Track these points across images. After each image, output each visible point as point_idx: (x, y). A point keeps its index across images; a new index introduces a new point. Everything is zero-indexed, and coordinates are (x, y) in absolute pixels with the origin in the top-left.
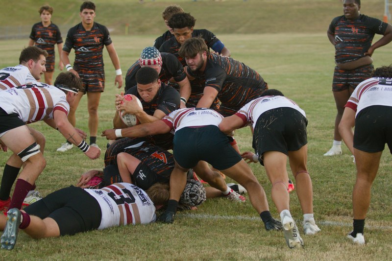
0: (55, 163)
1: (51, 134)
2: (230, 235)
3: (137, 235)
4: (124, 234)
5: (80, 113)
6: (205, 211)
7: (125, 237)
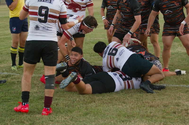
0: (92, 59)
1: (90, 46)
2: (177, 94)
3: (132, 94)
4: (126, 93)
5: (103, 36)
6: (164, 83)
7: (126, 95)
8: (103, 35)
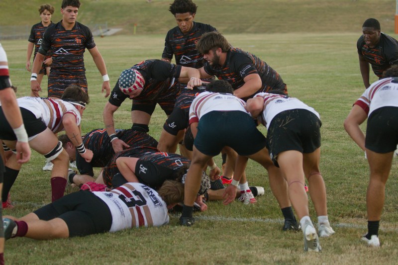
2: (244, 237)
3: (150, 238)
4: (137, 236)
5: (89, 114)
6: (218, 213)
7: (137, 239)
8: (88, 112)
